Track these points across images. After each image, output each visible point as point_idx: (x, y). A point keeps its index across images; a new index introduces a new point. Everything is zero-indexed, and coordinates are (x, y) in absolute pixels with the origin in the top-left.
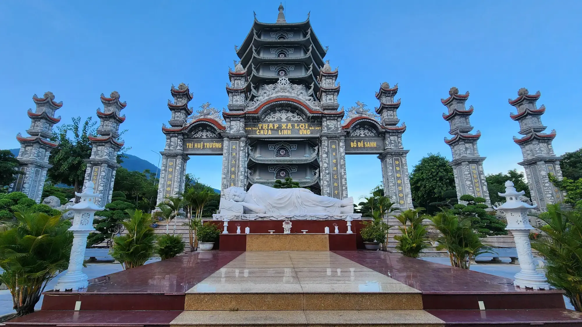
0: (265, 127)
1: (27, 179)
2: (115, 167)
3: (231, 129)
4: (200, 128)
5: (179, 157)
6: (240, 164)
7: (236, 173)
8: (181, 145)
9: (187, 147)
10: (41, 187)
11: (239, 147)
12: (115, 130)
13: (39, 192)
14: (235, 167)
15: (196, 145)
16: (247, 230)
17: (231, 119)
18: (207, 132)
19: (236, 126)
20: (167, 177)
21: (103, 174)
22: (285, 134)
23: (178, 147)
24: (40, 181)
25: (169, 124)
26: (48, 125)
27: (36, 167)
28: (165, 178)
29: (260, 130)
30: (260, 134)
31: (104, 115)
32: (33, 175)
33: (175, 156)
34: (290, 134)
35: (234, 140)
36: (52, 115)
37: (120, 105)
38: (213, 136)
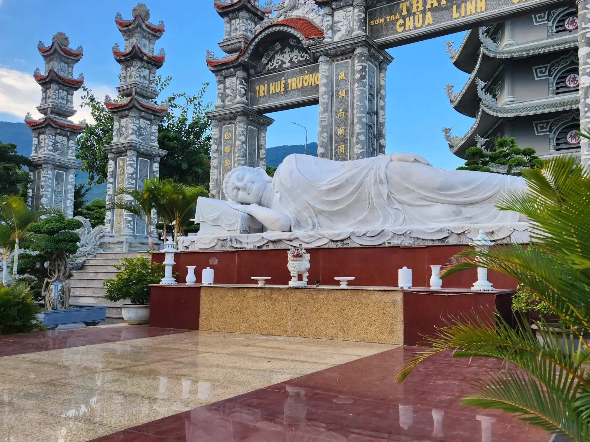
0: (417, 7)
1: (44, 189)
2: (155, 156)
3: (334, 32)
4: (276, 44)
5: (239, 118)
6: (355, 116)
7: (347, 140)
8: (243, 91)
9: (257, 96)
10: (69, 201)
11: (353, 73)
12: (147, 82)
13: (67, 210)
14: (346, 125)
15: (272, 88)
16: (208, 275)
17: (334, 7)
18: (292, 51)
19: (346, 22)
20: (224, 166)
21: (131, 170)
22: (468, 13)
23: (238, 96)
24: (66, 192)
25: (220, 49)
26: (65, 93)
27: (55, 169)
28: (219, 168)
29: (404, 18)
30: (404, 31)
31: (123, 56)
32: (53, 183)
33: (231, 118)
34: (484, 9)
35: (341, 57)
36: (69, 73)
37: (148, 30)
38: (304, 59)
